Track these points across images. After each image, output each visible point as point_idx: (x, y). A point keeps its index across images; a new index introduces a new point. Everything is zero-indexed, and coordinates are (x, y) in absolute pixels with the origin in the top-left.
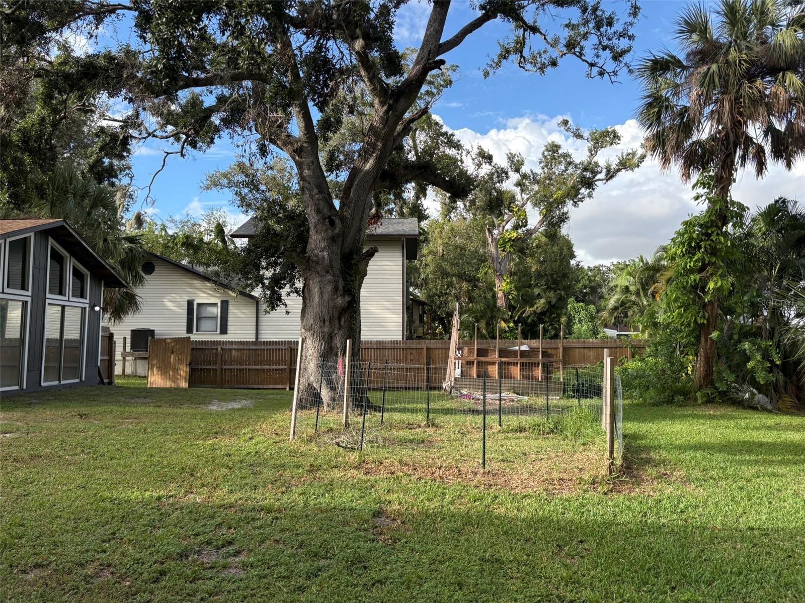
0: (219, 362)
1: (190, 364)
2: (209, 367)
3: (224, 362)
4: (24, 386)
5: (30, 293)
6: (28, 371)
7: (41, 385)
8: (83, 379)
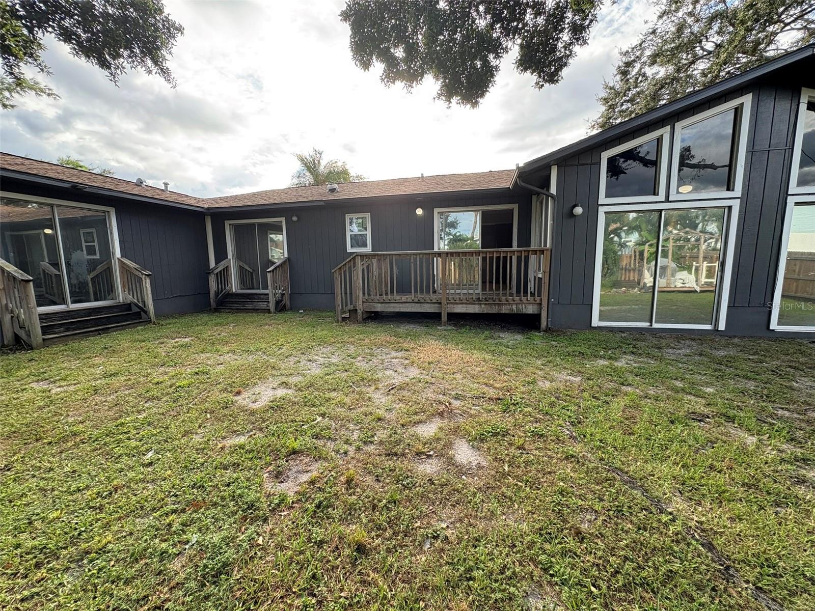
4: (722, 326)
5: (737, 193)
6: (730, 307)
7: (772, 328)
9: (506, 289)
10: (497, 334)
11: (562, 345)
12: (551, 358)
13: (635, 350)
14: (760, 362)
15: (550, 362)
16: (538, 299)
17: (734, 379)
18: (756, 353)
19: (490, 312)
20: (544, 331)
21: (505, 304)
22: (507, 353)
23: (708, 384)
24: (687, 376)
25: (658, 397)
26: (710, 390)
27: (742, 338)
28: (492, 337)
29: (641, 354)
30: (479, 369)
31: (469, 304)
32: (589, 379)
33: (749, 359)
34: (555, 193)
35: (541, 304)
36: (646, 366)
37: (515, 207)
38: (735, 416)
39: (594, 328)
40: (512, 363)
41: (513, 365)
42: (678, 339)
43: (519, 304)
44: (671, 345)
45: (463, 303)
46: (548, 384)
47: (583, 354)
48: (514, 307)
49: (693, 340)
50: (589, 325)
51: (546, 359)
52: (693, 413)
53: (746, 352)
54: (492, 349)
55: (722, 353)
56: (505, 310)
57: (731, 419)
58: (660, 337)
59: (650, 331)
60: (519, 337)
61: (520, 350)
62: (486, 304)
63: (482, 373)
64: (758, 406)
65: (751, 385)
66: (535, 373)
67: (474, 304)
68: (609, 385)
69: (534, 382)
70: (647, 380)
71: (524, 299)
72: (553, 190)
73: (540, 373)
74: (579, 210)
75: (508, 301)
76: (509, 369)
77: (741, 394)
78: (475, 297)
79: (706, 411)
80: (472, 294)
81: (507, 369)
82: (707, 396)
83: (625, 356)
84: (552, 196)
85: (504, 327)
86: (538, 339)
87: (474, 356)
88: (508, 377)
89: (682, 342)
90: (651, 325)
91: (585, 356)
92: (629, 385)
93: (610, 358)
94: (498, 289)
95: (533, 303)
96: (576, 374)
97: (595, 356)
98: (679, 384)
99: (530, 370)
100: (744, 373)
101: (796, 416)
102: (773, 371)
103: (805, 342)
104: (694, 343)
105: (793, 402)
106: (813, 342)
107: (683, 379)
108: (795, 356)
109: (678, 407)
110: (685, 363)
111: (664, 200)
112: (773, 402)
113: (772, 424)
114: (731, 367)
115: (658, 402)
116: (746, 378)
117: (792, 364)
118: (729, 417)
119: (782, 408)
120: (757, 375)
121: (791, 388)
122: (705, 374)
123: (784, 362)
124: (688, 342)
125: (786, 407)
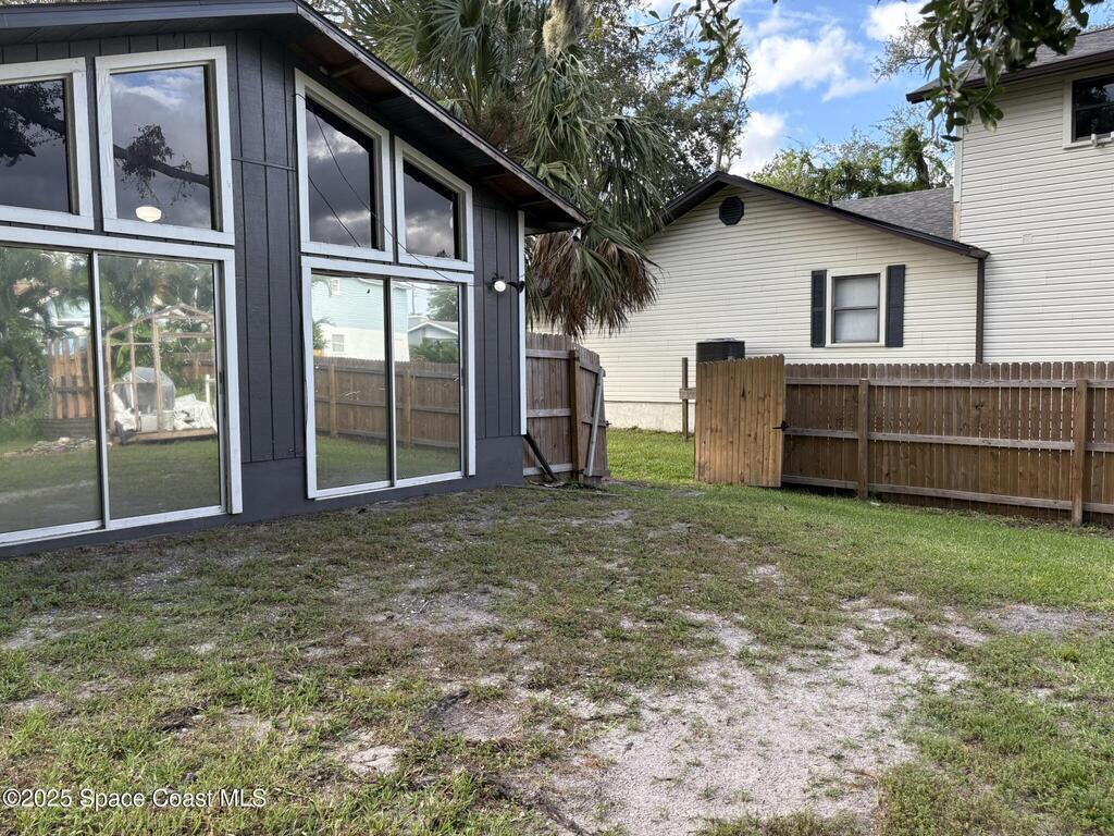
0: (862, 420)
1: (784, 426)
2: (839, 434)
3: (874, 423)
4: (237, 506)
5: (228, 236)
6: (246, 464)
7: (310, 496)
8: (472, 471)
13: (61, 596)
14: (293, 565)
17: (250, 609)
18: (288, 548)
23: (204, 635)
24: (168, 630)
25: (96, 704)
26: (206, 648)
27: (269, 523)
29: (74, 604)
33: (277, 562)
36: (83, 631)
38: (243, 689)
42: (160, 548)
44: (146, 564)
49: (189, 543)
52: (167, 713)
53: (274, 549)
55: (237, 560)
57: (232, 699)
58: (126, 551)
59: (101, 539)
64: (280, 653)
65: (275, 614)
70: (79, 667)
77: (258, 638)
79: (192, 697)
82: (199, 664)
83: (35, 619)
89: (169, 552)
90: (103, 526)
92: (34, 694)
98: (148, 654)
100: (265, 592)
101: (332, 651)
102: (308, 577)
103: (353, 512)
104: (190, 551)
105: (328, 626)
106: (364, 510)
107: (158, 640)
108: (340, 539)
109: (138, 713)
110: (169, 601)
111: (93, 229)
112: (302, 637)
113: (296, 682)
114: (247, 586)
115: (96, 716)
116: (269, 601)
117: (335, 557)
118: (233, 695)
119: (314, 645)
120: (286, 591)
121: (328, 602)
122: (203, 614)
123: (324, 555)
124: (178, 551)
125: (319, 639)
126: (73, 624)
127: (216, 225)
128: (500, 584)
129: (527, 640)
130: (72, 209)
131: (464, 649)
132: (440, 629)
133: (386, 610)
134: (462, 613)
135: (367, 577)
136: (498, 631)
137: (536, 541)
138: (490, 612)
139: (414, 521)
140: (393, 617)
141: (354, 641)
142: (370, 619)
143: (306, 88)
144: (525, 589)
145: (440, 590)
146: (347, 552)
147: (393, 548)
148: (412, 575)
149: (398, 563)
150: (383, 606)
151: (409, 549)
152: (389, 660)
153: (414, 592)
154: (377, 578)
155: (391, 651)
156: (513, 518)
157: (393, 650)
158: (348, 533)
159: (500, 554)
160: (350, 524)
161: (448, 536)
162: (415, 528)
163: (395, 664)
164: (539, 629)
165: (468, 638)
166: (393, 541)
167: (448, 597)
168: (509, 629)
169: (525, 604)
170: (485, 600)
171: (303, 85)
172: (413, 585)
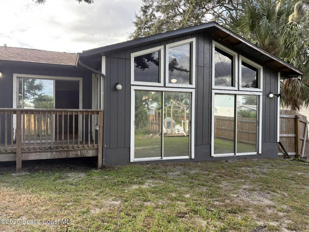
4: (193, 157)
5: (194, 86)
6: (196, 145)
7: (212, 156)
8: (260, 152)
9: (72, 139)
10: (65, 174)
11: (111, 178)
12: (103, 189)
13: (153, 175)
14: (208, 175)
15: (101, 192)
16: (95, 145)
17: (198, 187)
18: (207, 170)
19: (60, 157)
20: (100, 168)
21: (72, 151)
22: (70, 190)
23: (187, 192)
24: (178, 189)
25: (163, 206)
26: (188, 196)
27: (201, 162)
28: (60, 178)
29: (156, 178)
30: (44, 208)
31: (42, 152)
32: (126, 201)
33: (204, 174)
34: (105, 74)
35: (97, 149)
36: (158, 186)
37: (80, 80)
38: (198, 210)
39: (132, 163)
40: (73, 197)
41: (73, 199)
43: (82, 150)
44: (172, 170)
45: (36, 152)
46: (98, 211)
47: (124, 183)
48: (79, 152)
49: (181, 165)
50: (129, 162)
51: (100, 190)
52: (179, 213)
53: (203, 170)
54: (58, 189)
55: (193, 172)
56: (72, 155)
57: (196, 212)
58: (167, 165)
59: (161, 162)
60: (82, 175)
61: (81, 186)
62: (56, 151)
63: (46, 212)
64: (207, 201)
65: (205, 189)
66: (89, 204)
67: (47, 152)
68: (138, 203)
69: (88, 211)
70: (158, 195)
71: (86, 146)
72: (104, 71)
73: (94, 202)
74: (119, 87)
75: (73, 148)
76: (71, 204)
77: (201, 196)
78: (47, 146)
79: (185, 209)
80: (45, 143)
81: (68, 204)
82: (186, 200)
83: (148, 180)
84: (103, 75)
85: (72, 168)
86: (96, 175)
87: (42, 197)
88: (68, 211)
89: (176, 167)
90: (162, 159)
91: (125, 184)
92: (149, 201)
93: (140, 183)
94: (66, 138)
95: (92, 149)
96: (117, 199)
97: (131, 183)
98: (174, 195)
99: (86, 201)
100: (202, 183)
101: (221, 203)
102: (213, 179)
103: (224, 161)
104: (181, 167)
105: (220, 196)
106: (227, 161)
107: (176, 191)
108: (221, 169)
109: (172, 211)
110: (177, 181)
111: (163, 86)
112: (213, 197)
113: (212, 211)
114: (197, 180)
115: (163, 210)
116: (203, 185)
117: (220, 174)
118: (195, 211)
119: (216, 200)
120: (207, 183)
121: (219, 188)
122: (186, 186)
123: (217, 174)
124: (179, 167)
125: (218, 199)
126: (156, 183)
127: (191, 83)
128: (273, 191)
129: (285, 212)
130: (159, 82)
131: (263, 211)
132: (255, 203)
133: (236, 193)
134: (261, 198)
135: (230, 182)
136: (274, 207)
137: (285, 178)
138: (271, 200)
139: (242, 166)
140: (239, 196)
141: (228, 201)
142: (232, 195)
143: (215, 45)
144: (283, 195)
145: (253, 190)
146: (223, 174)
147: (237, 174)
148: (244, 183)
149: (239, 179)
150: (236, 192)
151: (242, 175)
152: (239, 210)
153: (245, 189)
154: (233, 183)
155: (239, 207)
156: (276, 170)
157: (240, 207)
158: (223, 167)
159: (272, 181)
160: (223, 165)
161: (254, 173)
162: (243, 168)
163: (241, 211)
164: (289, 209)
165: (264, 208)
166: (236, 172)
167: (256, 193)
168: (279, 207)
169: (283, 200)
170: (269, 196)
171: (214, 44)
172: (244, 187)
